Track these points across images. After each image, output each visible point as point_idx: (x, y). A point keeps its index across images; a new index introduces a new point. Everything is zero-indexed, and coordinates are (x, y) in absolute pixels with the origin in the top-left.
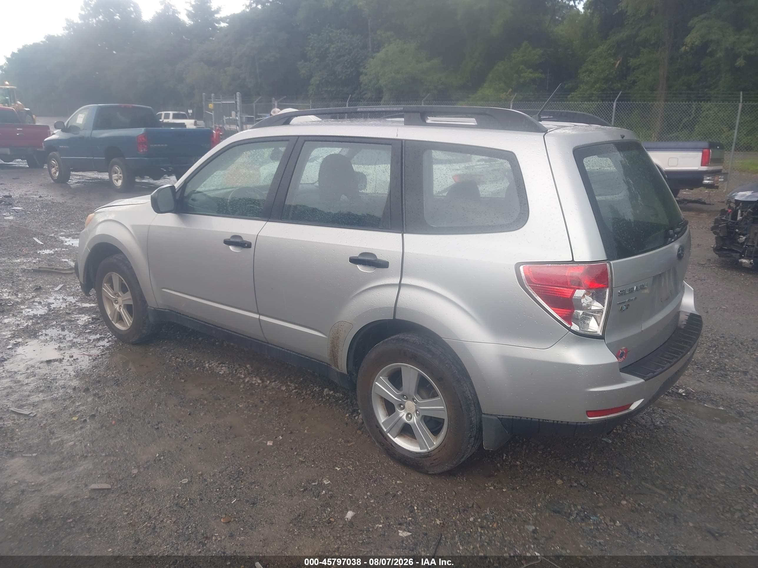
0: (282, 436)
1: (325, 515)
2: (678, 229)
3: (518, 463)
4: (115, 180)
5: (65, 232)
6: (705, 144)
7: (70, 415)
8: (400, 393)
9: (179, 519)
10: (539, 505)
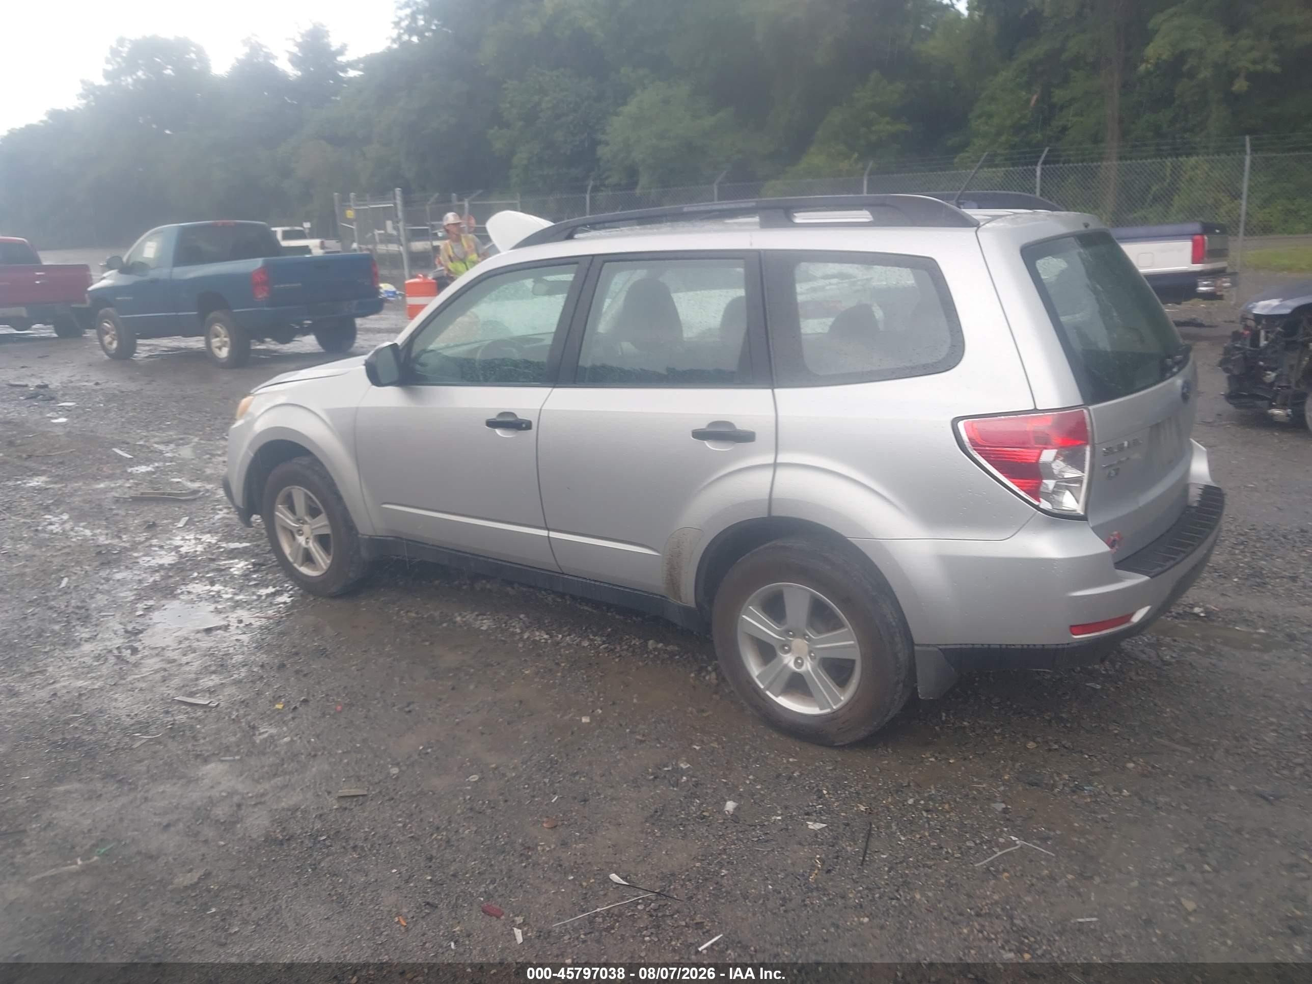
0: (601, 709)
1: (693, 808)
2: (1179, 357)
3: (965, 723)
4: (217, 347)
5: (159, 437)
6: (1196, 227)
7: (270, 701)
8: (784, 628)
9: (480, 828)
10: (1006, 778)
